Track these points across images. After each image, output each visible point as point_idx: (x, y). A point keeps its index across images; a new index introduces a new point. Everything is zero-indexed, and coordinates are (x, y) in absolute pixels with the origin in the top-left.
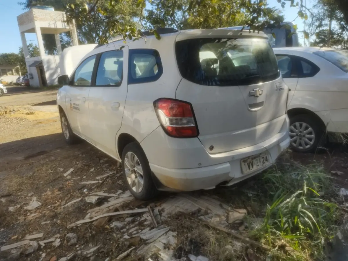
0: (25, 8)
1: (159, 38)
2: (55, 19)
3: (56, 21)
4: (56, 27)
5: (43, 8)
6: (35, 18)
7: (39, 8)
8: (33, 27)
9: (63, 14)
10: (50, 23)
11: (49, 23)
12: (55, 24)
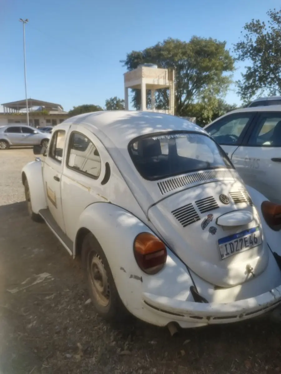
2: (158, 76)
5: (149, 66)
6: (143, 76)
8: (139, 83)
9: (166, 72)
10: (155, 80)
11: (153, 80)
12: (158, 80)
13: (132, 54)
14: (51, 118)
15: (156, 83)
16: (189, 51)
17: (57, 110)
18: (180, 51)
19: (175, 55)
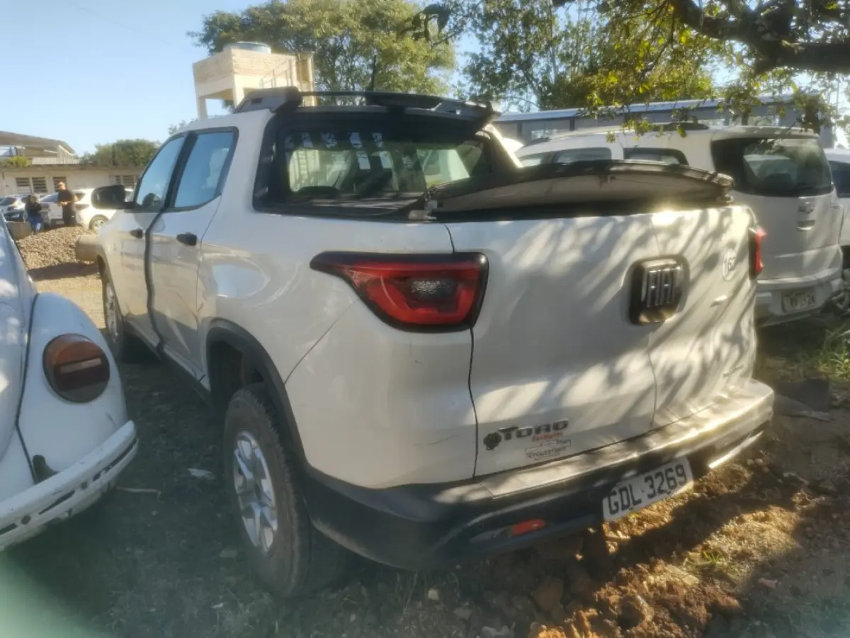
0: (200, 43)
1: (684, 135)
2: (273, 71)
3: (276, 74)
4: (274, 86)
5: (249, 47)
6: (235, 70)
7: (242, 47)
8: (228, 88)
9: (290, 61)
10: (265, 80)
11: (262, 80)
12: (273, 82)
13: (215, 20)
14: (30, 175)
15: (268, 86)
16: (348, 16)
17: (55, 155)
18: (327, 15)
19: (317, 23)
